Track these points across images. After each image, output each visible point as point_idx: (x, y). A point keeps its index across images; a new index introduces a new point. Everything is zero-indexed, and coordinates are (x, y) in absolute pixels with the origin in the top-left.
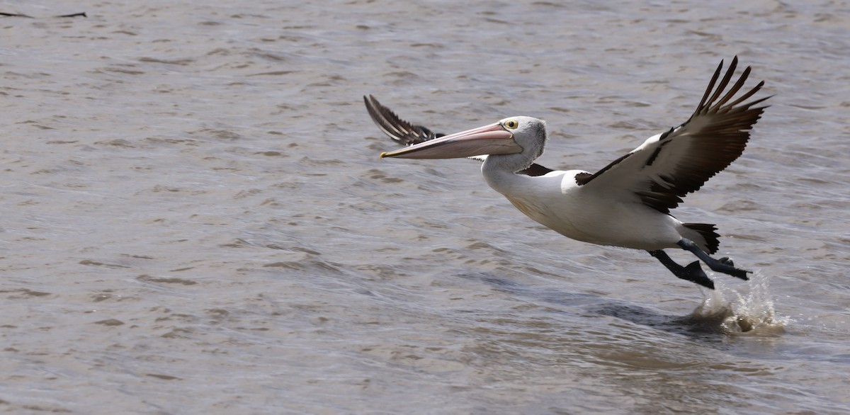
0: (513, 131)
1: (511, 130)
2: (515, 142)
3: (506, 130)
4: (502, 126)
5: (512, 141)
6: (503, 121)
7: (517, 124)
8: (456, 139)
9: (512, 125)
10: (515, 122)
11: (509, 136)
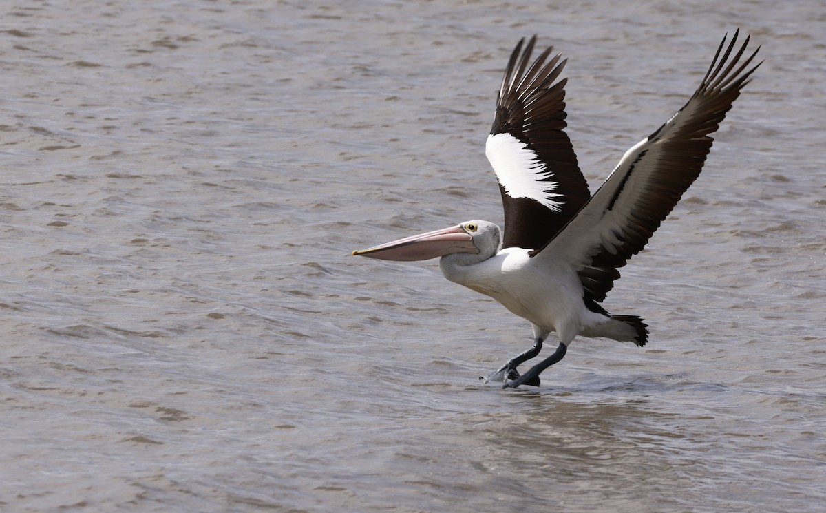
0: (472, 234)
1: (471, 233)
2: (474, 244)
3: (466, 232)
4: (462, 229)
5: (471, 243)
6: (464, 224)
7: (477, 227)
8: (421, 240)
9: (471, 228)
10: (475, 226)
11: (469, 238)
